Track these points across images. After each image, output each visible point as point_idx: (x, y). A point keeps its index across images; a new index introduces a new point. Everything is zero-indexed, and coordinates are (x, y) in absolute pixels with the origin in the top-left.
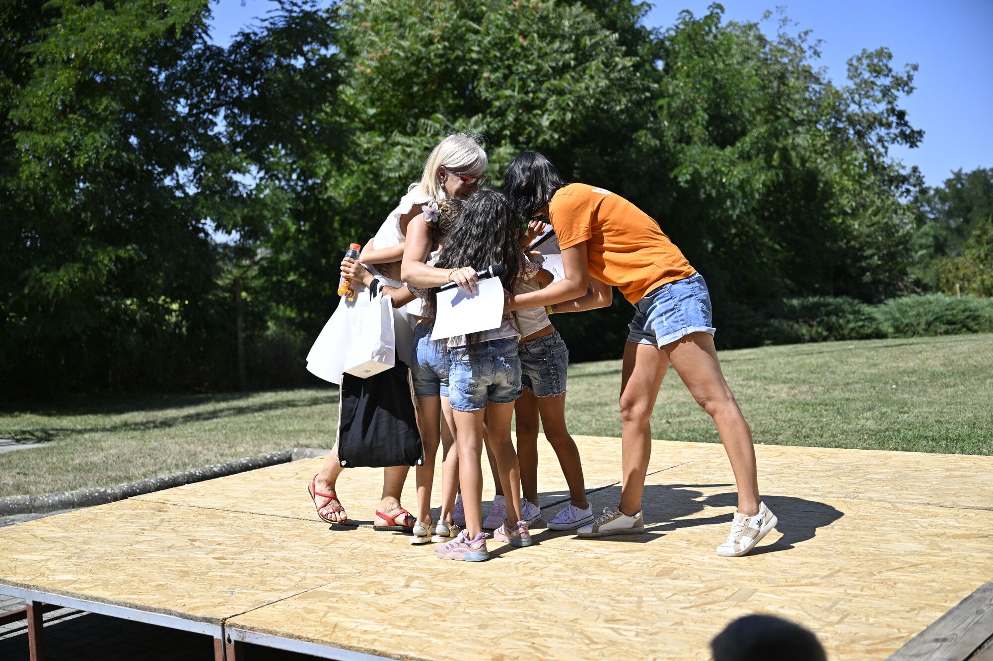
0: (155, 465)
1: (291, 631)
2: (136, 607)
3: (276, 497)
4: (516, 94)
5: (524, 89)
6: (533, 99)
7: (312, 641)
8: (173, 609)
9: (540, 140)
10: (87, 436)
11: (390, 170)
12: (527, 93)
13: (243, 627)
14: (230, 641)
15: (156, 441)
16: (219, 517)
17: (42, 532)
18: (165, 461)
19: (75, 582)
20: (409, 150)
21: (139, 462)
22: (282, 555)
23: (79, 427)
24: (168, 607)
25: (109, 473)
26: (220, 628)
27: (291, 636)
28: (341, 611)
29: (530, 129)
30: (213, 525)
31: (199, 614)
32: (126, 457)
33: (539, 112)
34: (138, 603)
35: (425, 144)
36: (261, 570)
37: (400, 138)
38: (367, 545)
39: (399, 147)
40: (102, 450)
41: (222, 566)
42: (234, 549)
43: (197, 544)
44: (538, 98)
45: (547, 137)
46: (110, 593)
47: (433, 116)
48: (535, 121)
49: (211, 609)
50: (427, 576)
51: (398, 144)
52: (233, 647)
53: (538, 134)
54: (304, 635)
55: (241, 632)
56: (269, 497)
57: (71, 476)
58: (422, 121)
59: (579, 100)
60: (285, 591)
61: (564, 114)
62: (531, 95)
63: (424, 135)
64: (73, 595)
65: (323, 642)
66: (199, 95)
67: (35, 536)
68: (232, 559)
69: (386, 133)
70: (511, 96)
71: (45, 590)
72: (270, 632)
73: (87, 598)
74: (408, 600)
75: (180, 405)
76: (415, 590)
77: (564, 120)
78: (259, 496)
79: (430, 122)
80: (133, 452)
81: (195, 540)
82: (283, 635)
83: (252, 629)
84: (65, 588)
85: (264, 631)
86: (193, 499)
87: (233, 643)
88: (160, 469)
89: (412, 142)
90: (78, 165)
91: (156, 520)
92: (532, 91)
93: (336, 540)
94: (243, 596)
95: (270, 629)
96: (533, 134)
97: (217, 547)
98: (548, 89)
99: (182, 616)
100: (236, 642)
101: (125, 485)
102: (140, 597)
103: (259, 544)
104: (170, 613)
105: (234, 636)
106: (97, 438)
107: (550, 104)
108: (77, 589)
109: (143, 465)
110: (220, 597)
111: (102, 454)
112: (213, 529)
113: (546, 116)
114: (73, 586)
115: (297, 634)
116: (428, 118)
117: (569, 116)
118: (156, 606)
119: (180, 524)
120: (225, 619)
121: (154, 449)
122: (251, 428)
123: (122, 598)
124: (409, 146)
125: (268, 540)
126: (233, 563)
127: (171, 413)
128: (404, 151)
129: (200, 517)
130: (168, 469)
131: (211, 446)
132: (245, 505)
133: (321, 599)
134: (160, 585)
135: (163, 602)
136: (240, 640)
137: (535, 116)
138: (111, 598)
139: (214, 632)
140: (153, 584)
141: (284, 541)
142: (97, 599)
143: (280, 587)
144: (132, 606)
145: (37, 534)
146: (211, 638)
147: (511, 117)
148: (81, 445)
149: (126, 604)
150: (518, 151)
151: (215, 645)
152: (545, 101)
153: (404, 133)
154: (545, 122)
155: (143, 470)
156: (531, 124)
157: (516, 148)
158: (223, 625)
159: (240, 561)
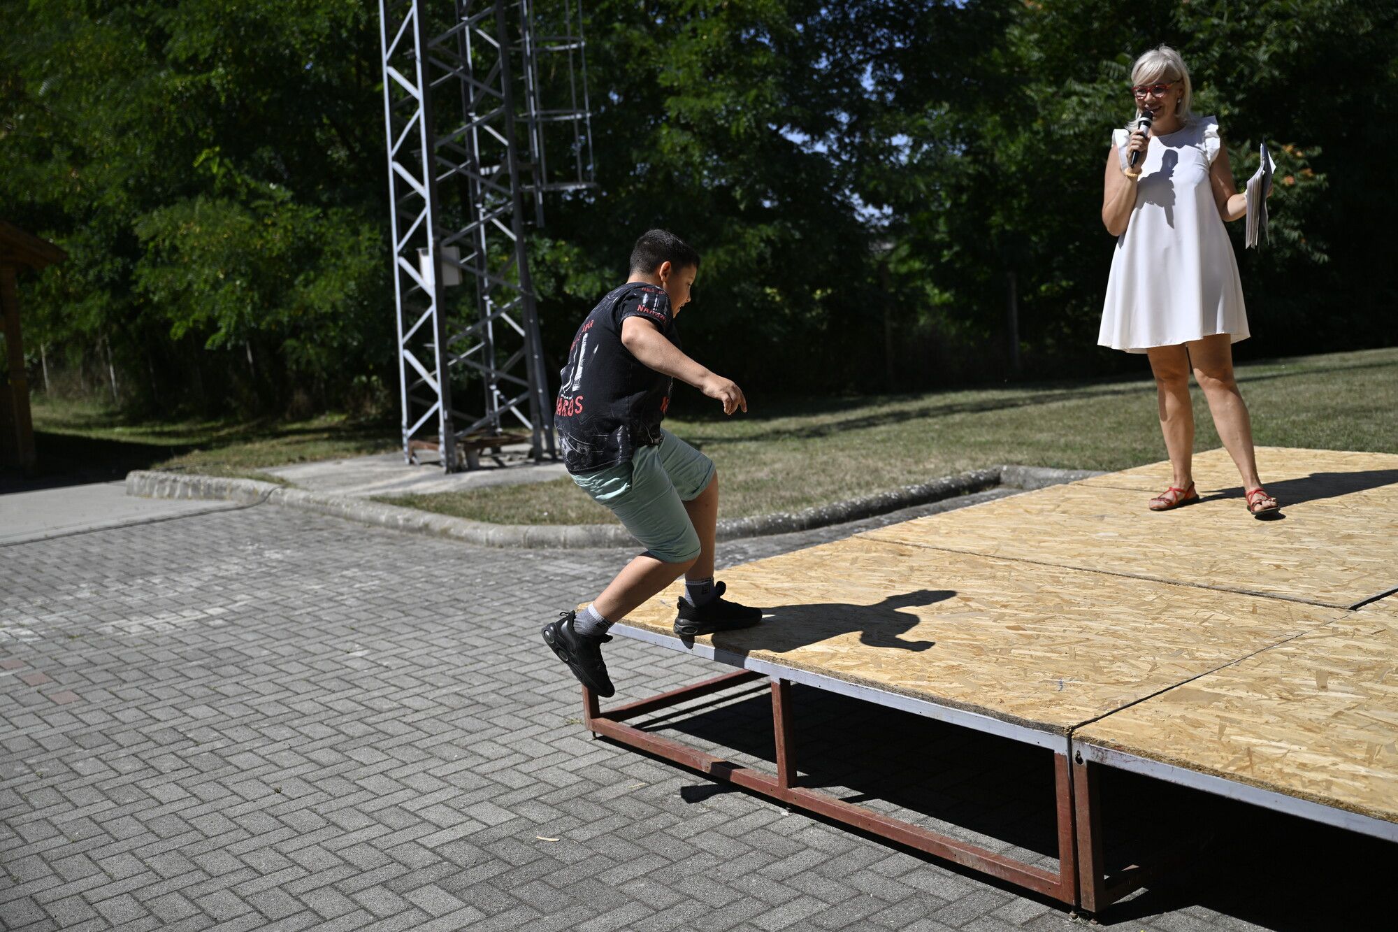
0: (833, 483)
1: (1183, 757)
2: (932, 699)
3: (1046, 538)
4: (1224, 22)
5: (1235, 16)
6: (1247, 28)
7: (1223, 775)
8: (989, 706)
9: (1256, 79)
10: (741, 446)
11: (1064, 127)
12: (1239, 20)
13: (1102, 743)
14: (1080, 761)
15: (824, 454)
16: (986, 566)
17: (765, 581)
18: (843, 479)
19: (833, 656)
20: (1087, 100)
21: (814, 479)
22: (1103, 627)
23: (726, 435)
24: (980, 703)
25: (783, 493)
26: (1065, 741)
27: (1186, 765)
28: (1244, 725)
29: (1242, 65)
30: (981, 577)
31: (1030, 716)
32: (797, 472)
33: (1253, 43)
34: (933, 693)
35: (1108, 92)
36: (1085, 649)
37: (1078, 87)
38: (1221, 616)
39: (1075, 99)
40: (765, 464)
41: (1026, 641)
42: (1029, 615)
43: (973, 605)
44: (1254, 25)
45: (1265, 75)
46: (889, 677)
47: (1119, 57)
48: (1250, 55)
49: (1044, 710)
50: (1347, 673)
51: (1076, 93)
52: (1084, 770)
53: (1252, 74)
54: (1208, 765)
55: (1099, 750)
56: (1040, 538)
57: (739, 497)
58: (1105, 63)
59: (1310, 23)
60: (1139, 685)
61: (1288, 43)
62: (1244, 23)
63: (1106, 81)
64: (837, 676)
65: (1241, 779)
66: (844, 51)
67: (758, 587)
68: (1034, 629)
69: (1059, 81)
70: (1218, 25)
71: (799, 666)
72: (1151, 756)
73: (858, 681)
74: (1340, 713)
75: (832, 409)
76: (1339, 695)
77: (1286, 51)
78: (1024, 537)
79: (1114, 64)
80: (803, 468)
81: (968, 600)
82: (1171, 762)
83: (1118, 747)
84: (825, 666)
85: (1139, 753)
86: (937, 538)
87: (1085, 763)
88: (841, 488)
89: (1090, 91)
90: (738, 131)
91: (902, 568)
92: (1246, 18)
93: (1169, 606)
94: (1079, 691)
95: (1149, 751)
96: (1246, 72)
97: (1003, 610)
98: (1267, 12)
99: (1003, 718)
100: (1089, 762)
101: (810, 511)
102: (933, 684)
103: (1059, 608)
104: (985, 712)
105: (1087, 755)
106: (752, 449)
107: (1270, 33)
108: (842, 668)
109: (819, 484)
110: (1046, 690)
111: (766, 470)
112: (984, 583)
113: (1263, 48)
114: (834, 662)
115: (1196, 762)
116: (1113, 59)
117: (1294, 45)
118: (961, 700)
119: (937, 574)
120: (1074, 728)
121: (826, 463)
122: (933, 439)
123: (909, 684)
124: (1087, 95)
125: (1070, 603)
126: (1038, 636)
127: (826, 419)
128: (1081, 103)
129: (958, 565)
130: (850, 489)
131: (893, 461)
132: (1010, 548)
133: (1200, 703)
134: (953, 667)
135: (969, 695)
136: (1097, 760)
137: (1248, 49)
138: (893, 684)
139: (1058, 745)
140: (942, 664)
141: (1093, 605)
142: (873, 684)
143: (1127, 679)
144: (924, 697)
145: (758, 583)
146: (1050, 753)
147: (1216, 52)
148: (739, 457)
149: (916, 695)
150: (1223, 94)
151: (1057, 763)
152: (1263, 28)
153: (1080, 80)
154: (1262, 56)
155: (820, 490)
156: (1244, 59)
157: (1220, 90)
158: (1070, 735)
159: (1047, 634)
